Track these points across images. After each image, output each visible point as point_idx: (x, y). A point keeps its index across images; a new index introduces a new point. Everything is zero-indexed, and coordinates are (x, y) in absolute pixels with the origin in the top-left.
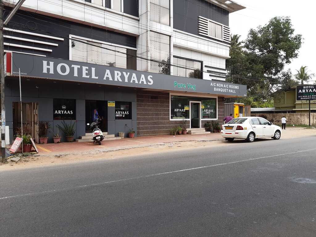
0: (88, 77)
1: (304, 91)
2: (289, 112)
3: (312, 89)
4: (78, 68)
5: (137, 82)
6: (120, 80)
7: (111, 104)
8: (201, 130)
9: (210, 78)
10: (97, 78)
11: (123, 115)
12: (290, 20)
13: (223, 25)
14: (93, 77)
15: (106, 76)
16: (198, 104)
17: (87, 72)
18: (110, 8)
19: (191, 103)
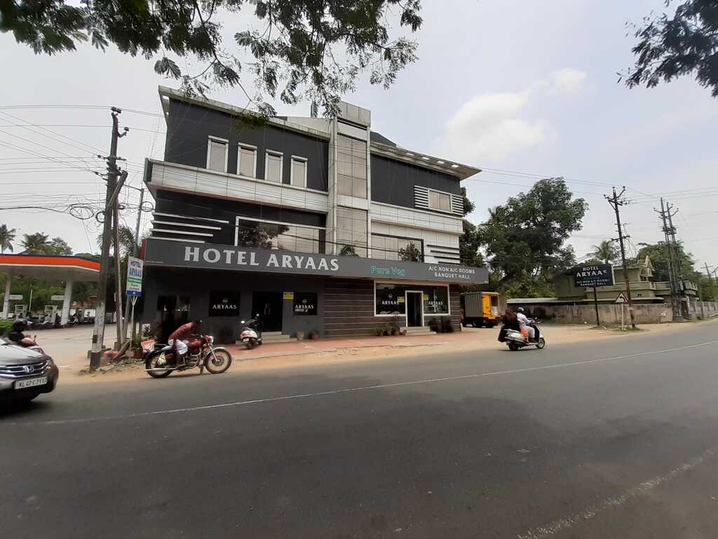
0: (245, 263)
1: (584, 274)
2: (577, 304)
3: (597, 272)
4: (232, 254)
5: (314, 267)
6: (290, 266)
7: (288, 296)
8: (425, 329)
9: (436, 261)
10: (257, 264)
11: (305, 309)
12: (563, 181)
13: (451, 195)
14: (253, 263)
15: (270, 262)
16: (419, 294)
17: (244, 258)
18: (289, 184)
19: (408, 293)
